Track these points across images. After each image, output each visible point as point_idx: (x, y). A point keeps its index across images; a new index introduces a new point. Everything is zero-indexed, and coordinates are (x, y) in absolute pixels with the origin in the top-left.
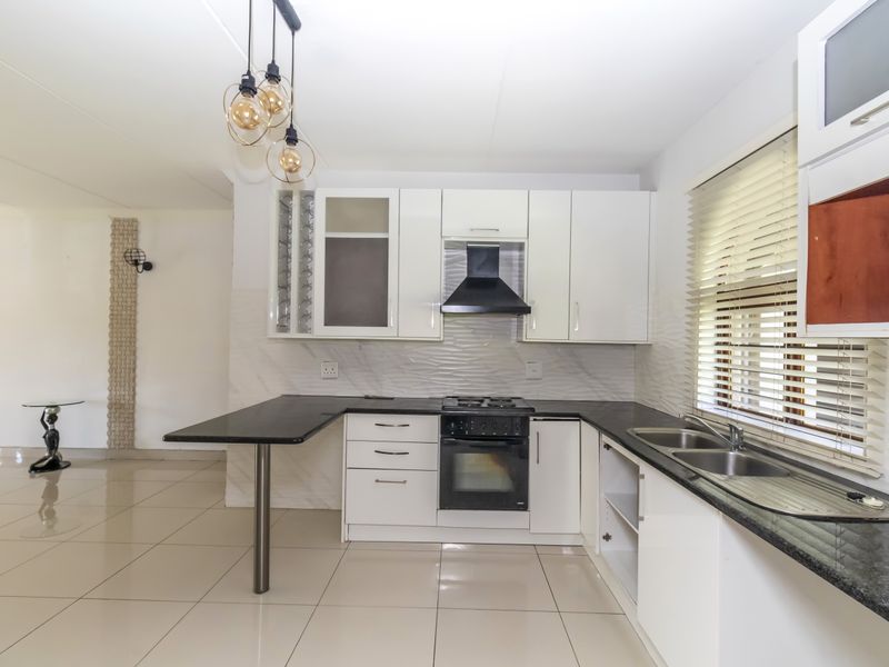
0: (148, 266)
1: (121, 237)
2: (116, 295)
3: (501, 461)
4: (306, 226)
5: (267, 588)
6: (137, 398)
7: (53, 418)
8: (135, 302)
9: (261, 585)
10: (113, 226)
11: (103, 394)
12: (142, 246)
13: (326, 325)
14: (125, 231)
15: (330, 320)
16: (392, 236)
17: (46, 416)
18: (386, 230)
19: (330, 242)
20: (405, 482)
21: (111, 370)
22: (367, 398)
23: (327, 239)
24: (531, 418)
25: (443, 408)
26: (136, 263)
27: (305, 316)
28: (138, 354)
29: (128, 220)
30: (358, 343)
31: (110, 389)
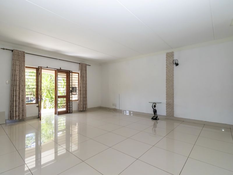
0: (177, 64)
1: (169, 58)
2: (168, 74)
7: (155, 106)
8: (173, 75)
10: (167, 55)
14: (170, 55)
17: (153, 106)
31: (167, 100)
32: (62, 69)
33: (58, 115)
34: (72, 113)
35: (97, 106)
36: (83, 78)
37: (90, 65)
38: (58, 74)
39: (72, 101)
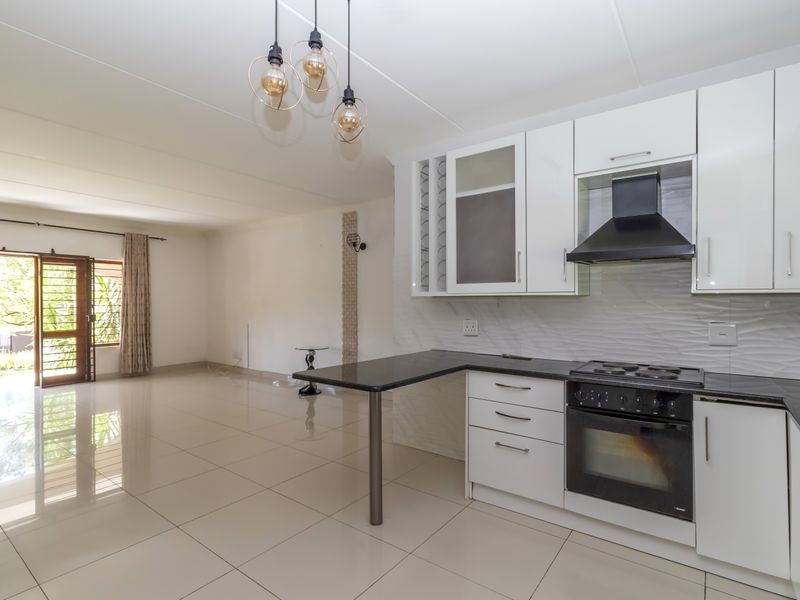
0: (363, 247)
1: (348, 226)
3: (651, 448)
4: (443, 190)
5: (380, 523)
6: (359, 347)
7: (311, 359)
9: (376, 519)
10: (344, 219)
11: (340, 344)
12: (360, 233)
13: (458, 283)
14: (350, 220)
15: (463, 278)
16: (519, 186)
17: (308, 356)
18: (513, 180)
19: (460, 202)
20: (527, 451)
21: (344, 326)
22: (504, 357)
23: (458, 199)
24: (695, 397)
25: (572, 372)
26: (355, 245)
27: (443, 276)
28: (359, 313)
29: (350, 213)
30: (495, 300)
31: (344, 340)
32: (57, 252)
33: (43, 387)
34: (95, 380)
35: (192, 361)
36: (134, 277)
37: (162, 239)
38: (45, 267)
39: (94, 346)
